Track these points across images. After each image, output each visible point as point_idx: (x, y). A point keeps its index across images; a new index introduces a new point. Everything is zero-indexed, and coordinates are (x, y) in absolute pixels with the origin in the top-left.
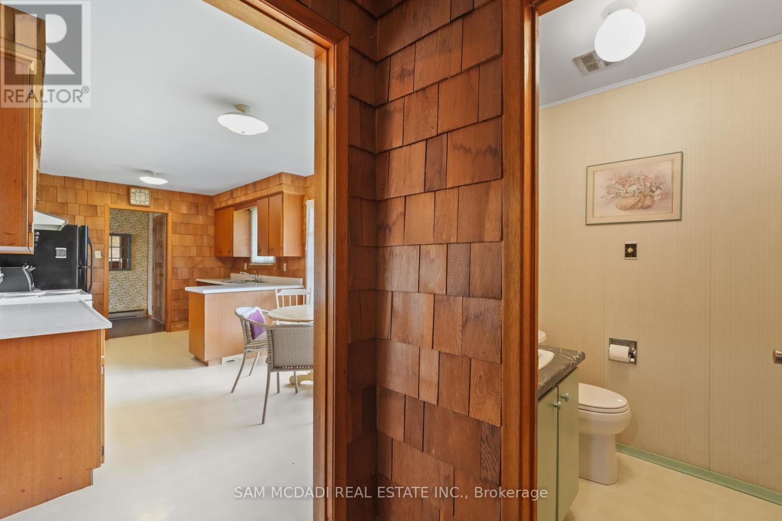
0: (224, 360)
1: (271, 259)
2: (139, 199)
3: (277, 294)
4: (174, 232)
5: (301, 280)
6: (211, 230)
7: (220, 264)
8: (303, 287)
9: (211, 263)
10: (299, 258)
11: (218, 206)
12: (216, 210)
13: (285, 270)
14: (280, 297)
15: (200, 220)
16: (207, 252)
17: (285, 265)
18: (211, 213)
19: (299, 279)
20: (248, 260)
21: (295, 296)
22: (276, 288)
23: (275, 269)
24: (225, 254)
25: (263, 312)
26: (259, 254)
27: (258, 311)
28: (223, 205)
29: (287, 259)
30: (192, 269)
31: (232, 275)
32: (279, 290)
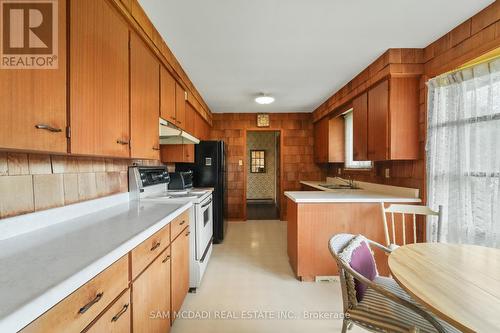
0: (318, 278)
1: (367, 164)
2: (263, 122)
3: (385, 211)
4: (285, 145)
5: (417, 191)
6: (311, 141)
7: (318, 169)
8: (420, 201)
9: (310, 168)
10: (411, 162)
11: (315, 120)
12: (315, 124)
13: (387, 176)
14: (388, 215)
15: (303, 134)
16: (307, 158)
17: (387, 171)
18: (311, 127)
19: (412, 190)
20: (342, 165)
21: (412, 215)
22: (382, 200)
23: (372, 175)
24: (322, 160)
25: (371, 245)
26: (354, 159)
27: (363, 243)
28: (320, 117)
29: (391, 164)
30: (297, 174)
31: (328, 179)
32: (387, 205)
